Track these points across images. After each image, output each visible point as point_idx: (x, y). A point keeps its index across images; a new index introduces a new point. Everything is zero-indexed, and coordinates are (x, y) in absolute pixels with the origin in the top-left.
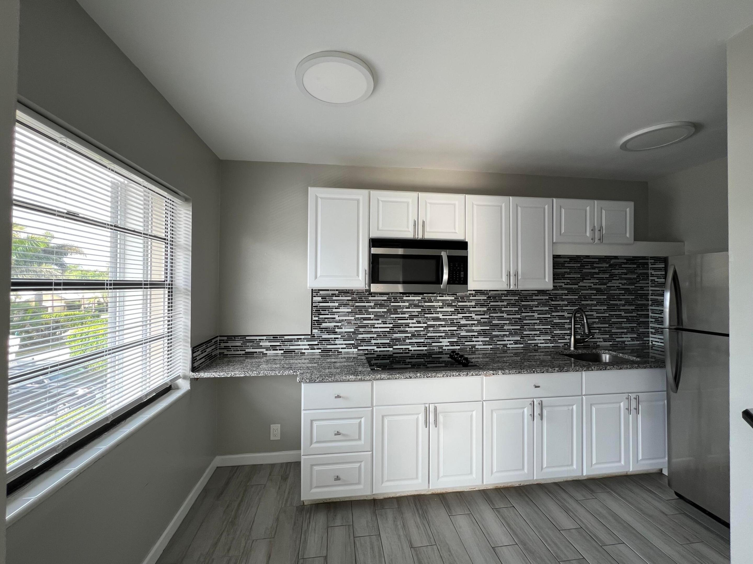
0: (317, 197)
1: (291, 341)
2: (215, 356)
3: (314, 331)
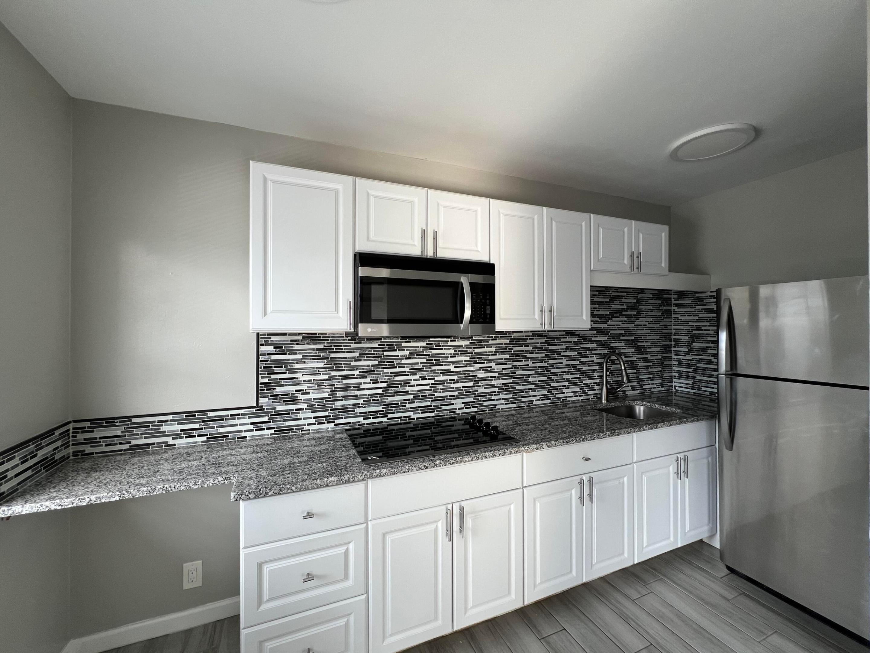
0: (265, 180)
1: (220, 419)
2: (63, 459)
3: (261, 400)
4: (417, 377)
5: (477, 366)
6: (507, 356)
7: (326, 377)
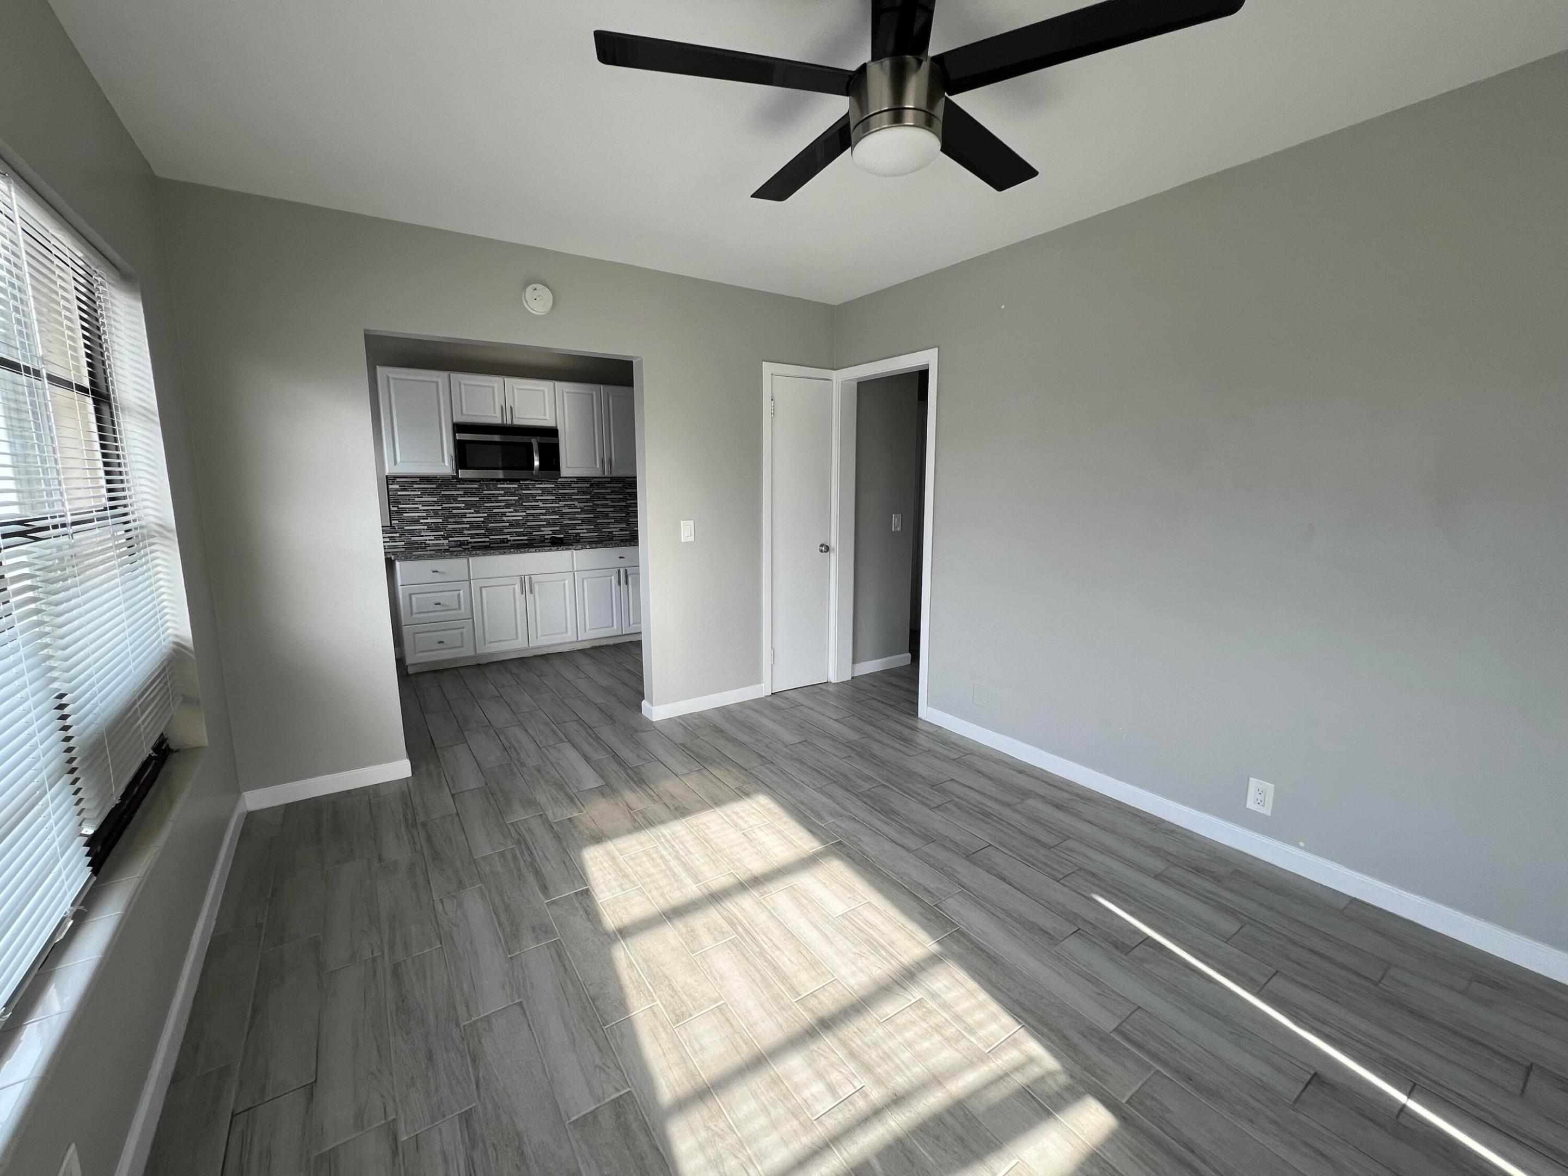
3: (393, 522)
4: (512, 510)
5: (562, 503)
6: (589, 497)
7: (440, 508)
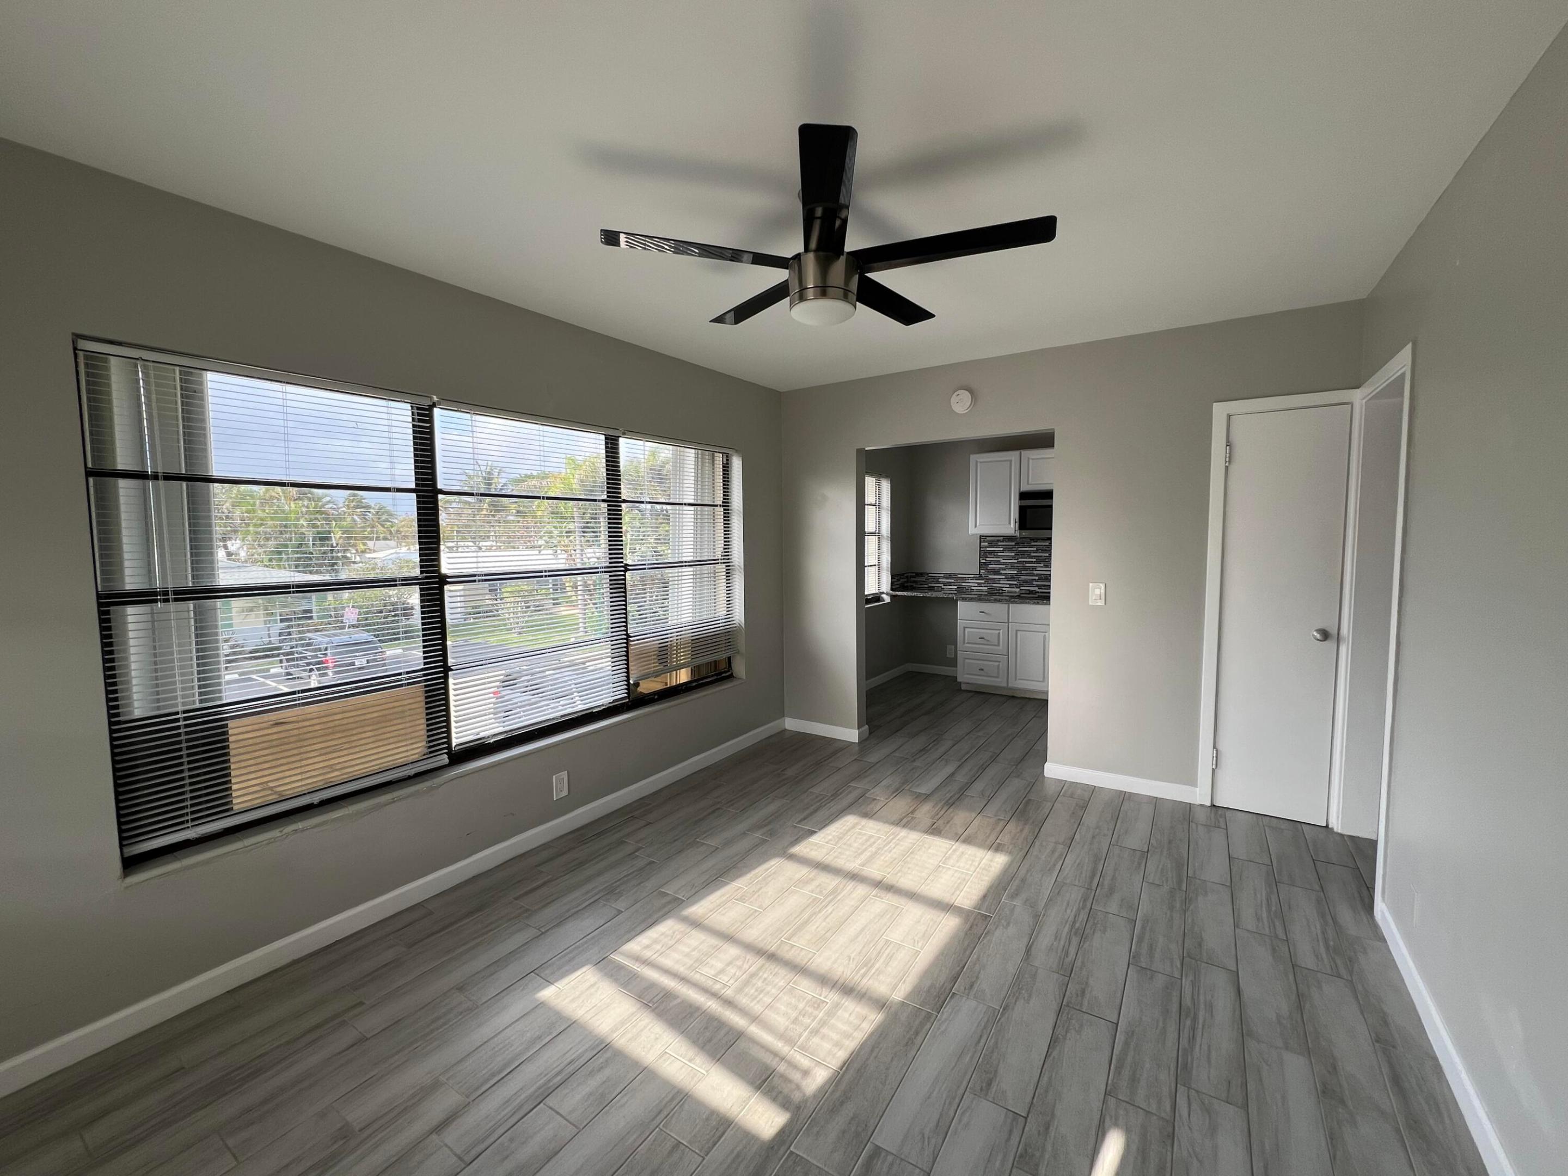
0: (977, 462)
1: (963, 578)
2: (907, 586)
3: (982, 571)
7: (1016, 561)
